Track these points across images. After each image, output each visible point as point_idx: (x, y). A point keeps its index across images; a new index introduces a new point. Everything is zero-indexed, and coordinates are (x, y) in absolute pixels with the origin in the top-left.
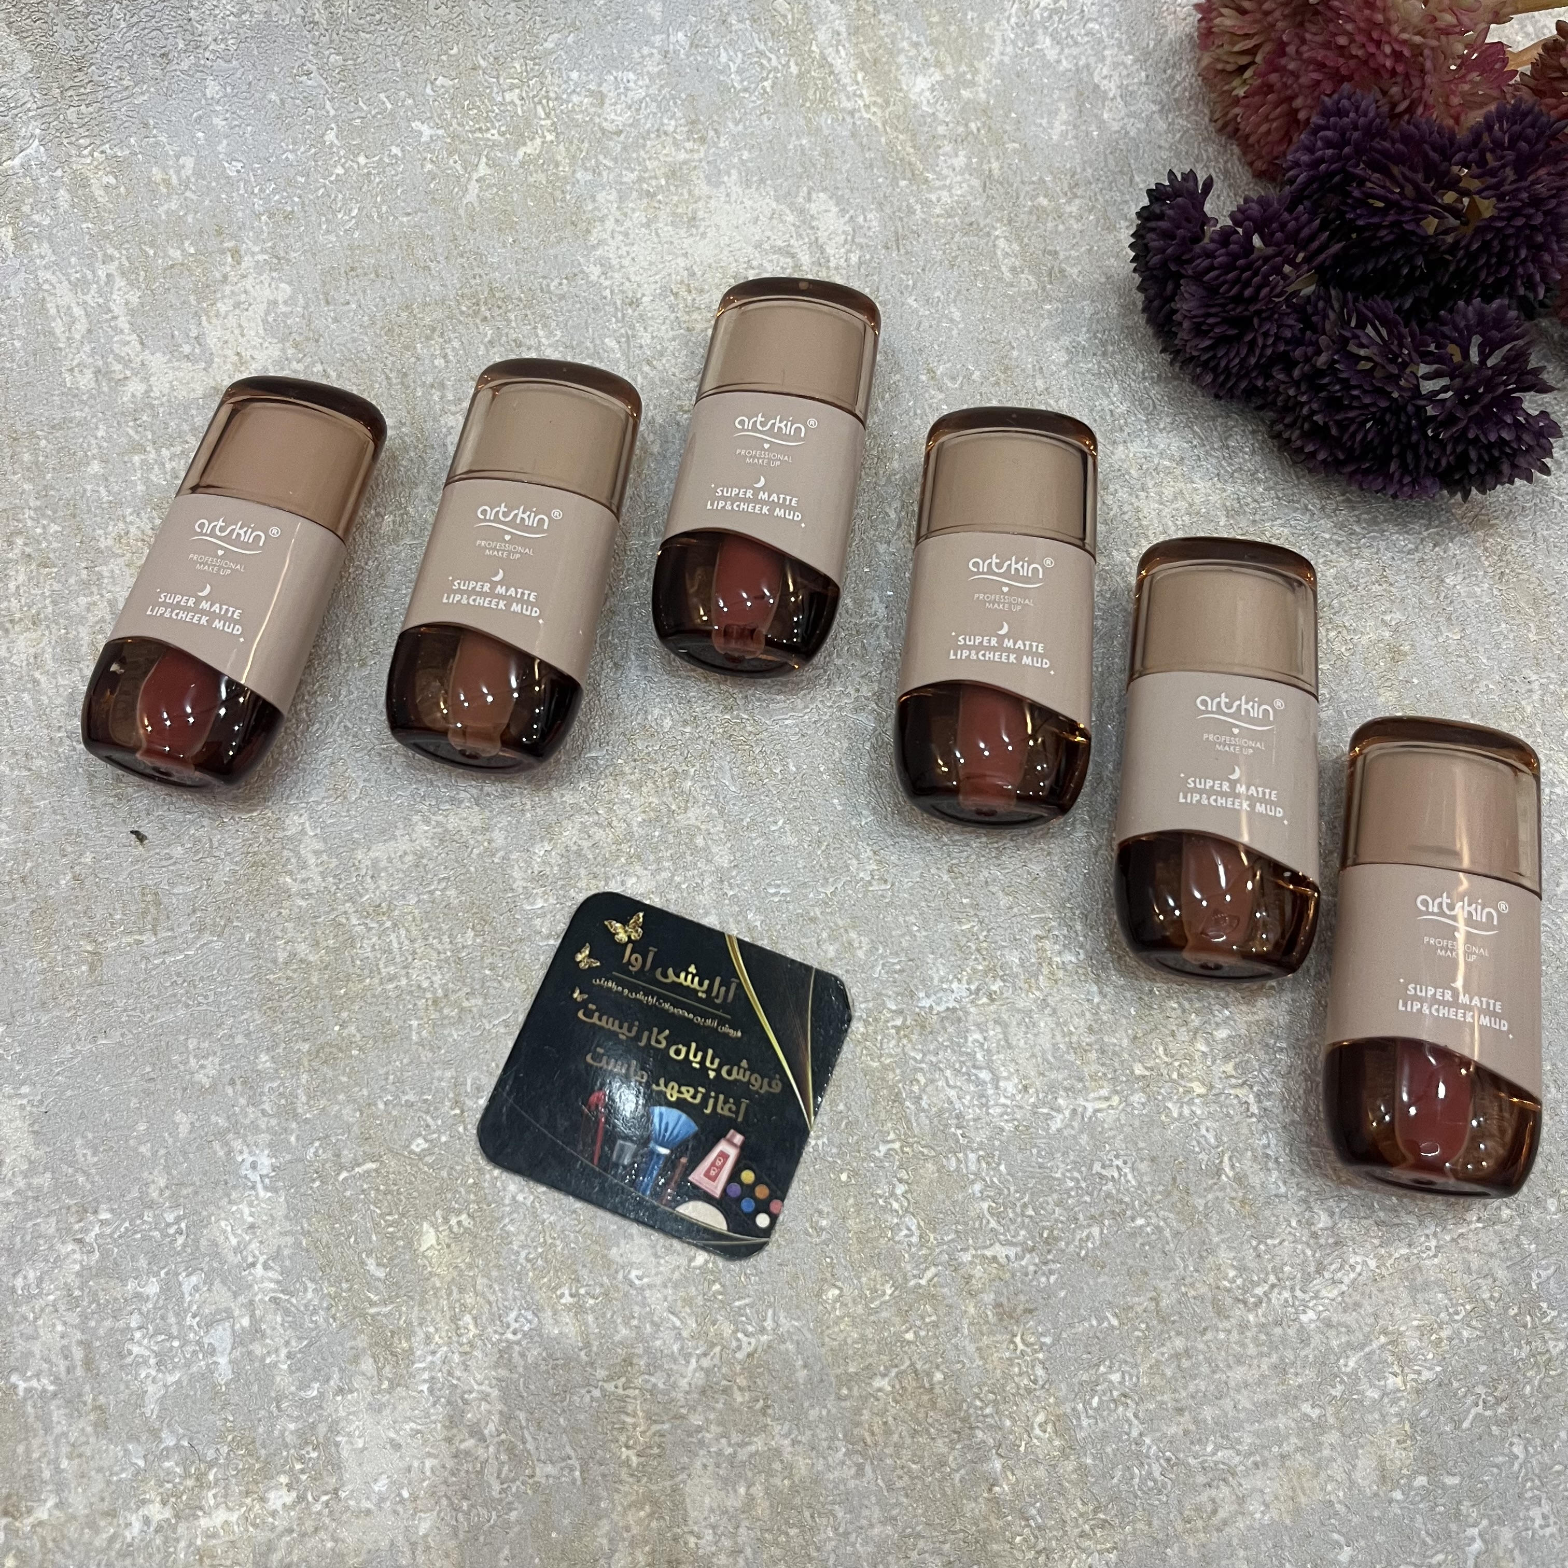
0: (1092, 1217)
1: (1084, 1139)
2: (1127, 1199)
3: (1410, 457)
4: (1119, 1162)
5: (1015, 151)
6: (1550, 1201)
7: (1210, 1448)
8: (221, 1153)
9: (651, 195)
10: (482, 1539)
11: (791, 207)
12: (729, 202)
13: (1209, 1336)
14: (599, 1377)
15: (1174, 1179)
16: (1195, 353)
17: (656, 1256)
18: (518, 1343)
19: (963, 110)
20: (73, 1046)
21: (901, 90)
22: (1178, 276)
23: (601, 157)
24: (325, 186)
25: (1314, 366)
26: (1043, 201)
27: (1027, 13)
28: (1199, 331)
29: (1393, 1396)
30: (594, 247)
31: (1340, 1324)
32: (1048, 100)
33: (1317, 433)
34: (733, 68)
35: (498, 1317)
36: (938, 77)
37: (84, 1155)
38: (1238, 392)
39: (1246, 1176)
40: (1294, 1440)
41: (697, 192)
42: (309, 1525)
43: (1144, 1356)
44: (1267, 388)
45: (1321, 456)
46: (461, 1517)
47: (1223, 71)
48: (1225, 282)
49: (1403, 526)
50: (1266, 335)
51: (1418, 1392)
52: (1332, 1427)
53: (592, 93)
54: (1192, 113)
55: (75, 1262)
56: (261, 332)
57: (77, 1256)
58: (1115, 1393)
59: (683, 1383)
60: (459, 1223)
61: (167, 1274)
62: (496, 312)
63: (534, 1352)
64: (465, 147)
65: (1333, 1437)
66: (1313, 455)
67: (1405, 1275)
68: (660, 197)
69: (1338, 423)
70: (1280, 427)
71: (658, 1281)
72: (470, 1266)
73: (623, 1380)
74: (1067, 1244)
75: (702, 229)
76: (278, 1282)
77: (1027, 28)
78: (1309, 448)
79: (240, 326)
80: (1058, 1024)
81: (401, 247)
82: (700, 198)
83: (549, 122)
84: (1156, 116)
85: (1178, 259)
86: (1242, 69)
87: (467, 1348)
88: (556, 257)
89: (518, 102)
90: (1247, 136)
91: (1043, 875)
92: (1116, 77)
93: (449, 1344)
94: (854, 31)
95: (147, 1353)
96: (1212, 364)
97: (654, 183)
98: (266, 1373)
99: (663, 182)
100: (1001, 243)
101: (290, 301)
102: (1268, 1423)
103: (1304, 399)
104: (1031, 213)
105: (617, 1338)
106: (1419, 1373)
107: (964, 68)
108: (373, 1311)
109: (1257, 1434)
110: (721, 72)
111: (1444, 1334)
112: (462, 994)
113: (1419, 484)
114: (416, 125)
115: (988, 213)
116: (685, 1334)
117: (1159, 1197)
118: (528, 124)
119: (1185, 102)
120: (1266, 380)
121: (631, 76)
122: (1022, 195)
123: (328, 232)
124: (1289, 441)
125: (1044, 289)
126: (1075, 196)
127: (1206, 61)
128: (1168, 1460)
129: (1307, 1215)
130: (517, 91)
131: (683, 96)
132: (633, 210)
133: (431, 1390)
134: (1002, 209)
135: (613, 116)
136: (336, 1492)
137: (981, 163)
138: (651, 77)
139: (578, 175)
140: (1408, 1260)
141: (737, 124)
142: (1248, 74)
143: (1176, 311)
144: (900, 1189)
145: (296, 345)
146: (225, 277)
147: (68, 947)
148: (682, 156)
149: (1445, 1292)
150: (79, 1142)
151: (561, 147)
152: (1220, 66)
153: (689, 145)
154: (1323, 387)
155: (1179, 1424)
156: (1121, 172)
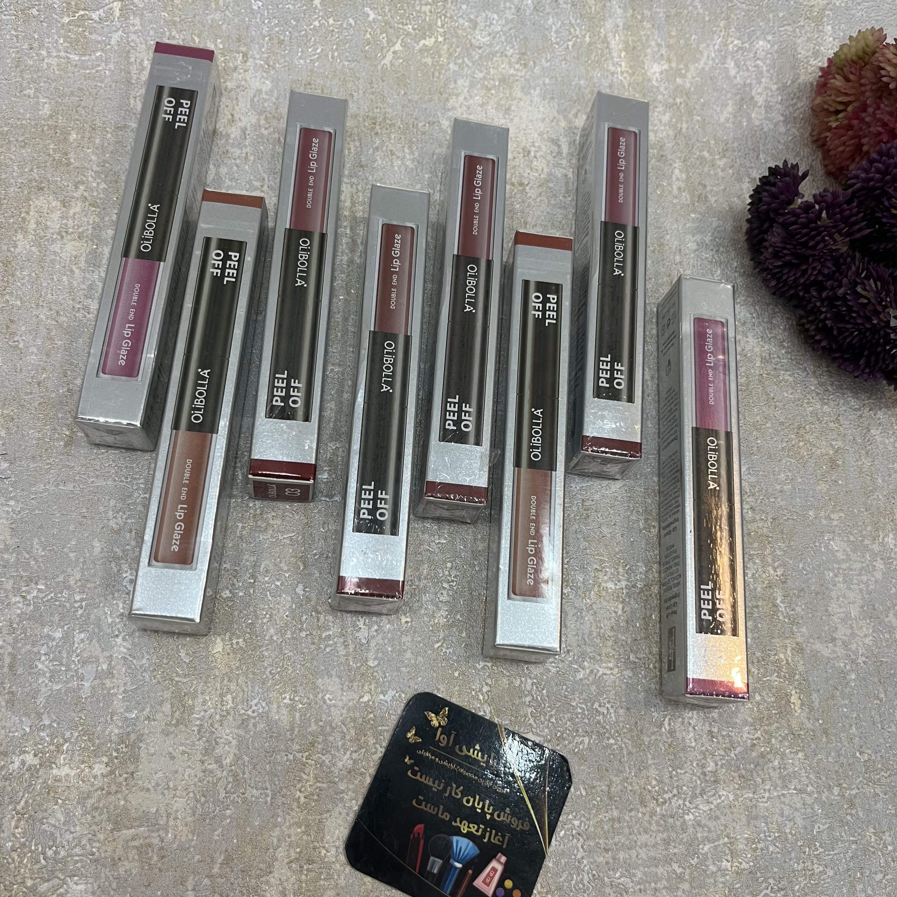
0: (586, 732)
1: (593, 688)
2: (608, 727)
3: (873, 359)
4: (609, 706)
5: (698, 121)
6: (835, 788)
7: (618, 875)
8: (115, 570)
9: (489, 89)
10: (207, 821)
11: (565, 117)
12: (531, 105)
13: (633, 813)
14: (294, 749)
15: (636, 723)
16: (770, 267)
17: (342, 690)
18: (254, 718)
19: (675, 90)
20: (45, 485)
21: (644, 68)
22: (773, 221)
23: (466, 60)
24: (306, 30)
25: (835, 294)
26: (706, 154)
27: (726, 45)
28: (776, 255)
29: (723, 872)
30: (449, 110)
31: (705, 825)
32: (723, 98)
33: (825, 330)
34: (554, 29)
35: (246, 701)
36: (666, 67)
37: (37, 549)
38: (787, 295)
39: (675, 731)
40: (664, 882)
41: (514, 95)
42: (114, 788)
43: (596, 816)
44: (804, 297)
45: (824, 344)
46: (199, 805)
47: (827, 110)
48: (800, 233)
49: (856, 395)
50: (814, 268)
51: (737, 873)
52: (686, 880)
53: (470, 20)
54: (801, 128)
55: (18, 608)
56: (249, 106)
57: (20, 605)
58: (574, 832)
59: (340, 764)
60: (238, 643)
61: (68, 628)
62: (384, 131)
63: (261, 726)
64: (391, 31)
65: (686, 886)
66: (819, 341)
67: (747, 809)
68: (493, 92)
69: (839, 329)
70: (804, 321)
71: (340, 704)
72: (238, 668)
73: (307, 754)
74: (569, 743)
75: (511, 117)
76: (128, 649)
77: (723, 53)
78: (817, 338)
79: (237, 99)
80: (595, 621)
81: (340, 79)
82: (515, 99)
83: (442, 30)
84: (781, 124)
85: (776, 211)
86: (837, 112)
87: (225, 713)
88: (426, 109)
89: (428, 14)
90: (829, 151)
91: (609, 535)
92: (764, 95)
93: (216, 709)
94: (627, 27)
95: (46, 670)
96: (778, 276)
97: (492, 82)
98: (108, 698)
99: (497, 84)
100: (677, 171)
101: (270, 93)
102: (653, 869)
103: (824, 310)
104: (697, 159)
105: (310, 730)
106: (741, 863)
107: (682, 66)
108: (177, 679)
109: (645, 874)
110: (547, 29)
111: (759, 846)
112: (270, 516)
113: (873, 375)
114: (367, 9)
115: (674, 152)
116: (348, 737)
117: (625, 730)
118: (430, 28)
119: (799, 120)
120: (805, 293)
121: (496, 16)
122: (695, 147)
123: (301, 58)
124: (807, 330)
125: (693, 205)
126: (724, 156)
127: (818, 100)
128: (594, 876)
129: (703, 761)
130: (429, 7)
131: (522, 37)
132: (476, 95)
133: (199, 731)
134: (682, 152)
135: (479, 37)
136: (132, 773)
137: (677, 122)
138: (507, 22)
139: (451, 66)
140: (751, 800)
141: (547, 61)
142: (841, 115)
143: (766, 241)
144: (485, 689)
145: (266, 118)
146: (236, 68)
147: (55, 429)
148: (512, 71)
149: (767, 824)
150: (36, 541)
151: (445, 47)
152: (826, 107)
153: (517, 66)
154: (837, 306)
155: (604, 857)
156: (753, 149)
